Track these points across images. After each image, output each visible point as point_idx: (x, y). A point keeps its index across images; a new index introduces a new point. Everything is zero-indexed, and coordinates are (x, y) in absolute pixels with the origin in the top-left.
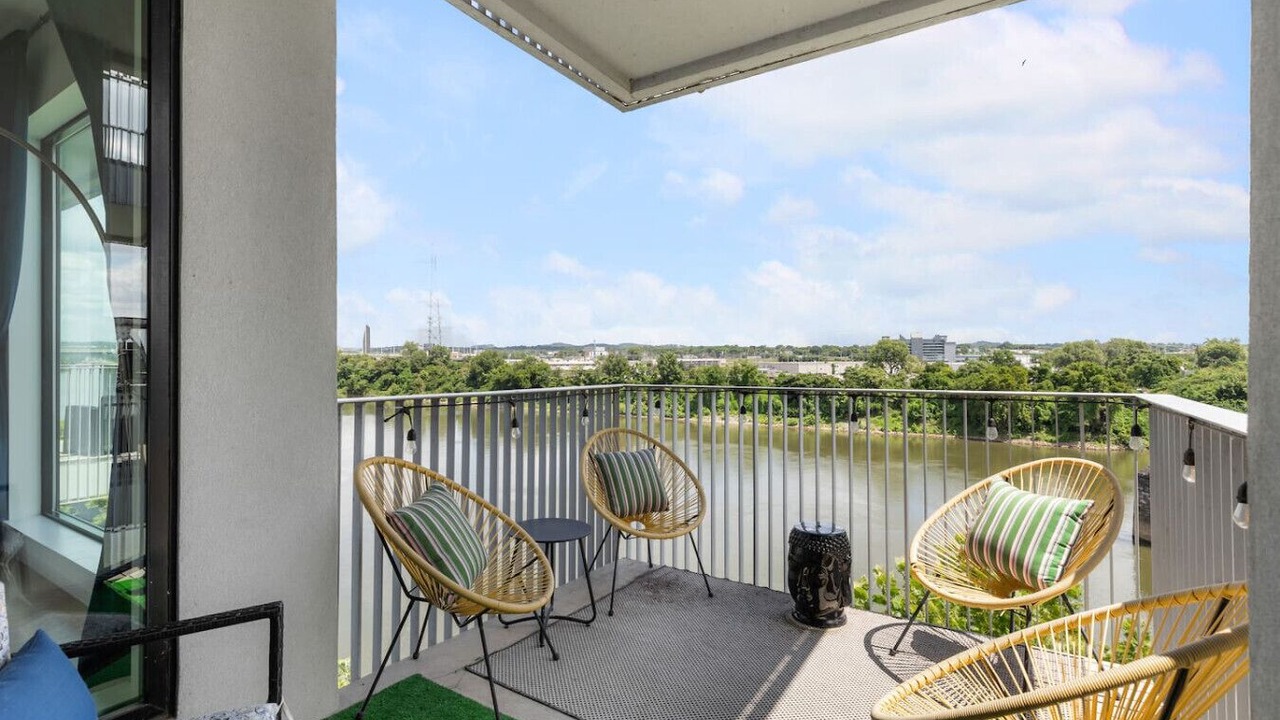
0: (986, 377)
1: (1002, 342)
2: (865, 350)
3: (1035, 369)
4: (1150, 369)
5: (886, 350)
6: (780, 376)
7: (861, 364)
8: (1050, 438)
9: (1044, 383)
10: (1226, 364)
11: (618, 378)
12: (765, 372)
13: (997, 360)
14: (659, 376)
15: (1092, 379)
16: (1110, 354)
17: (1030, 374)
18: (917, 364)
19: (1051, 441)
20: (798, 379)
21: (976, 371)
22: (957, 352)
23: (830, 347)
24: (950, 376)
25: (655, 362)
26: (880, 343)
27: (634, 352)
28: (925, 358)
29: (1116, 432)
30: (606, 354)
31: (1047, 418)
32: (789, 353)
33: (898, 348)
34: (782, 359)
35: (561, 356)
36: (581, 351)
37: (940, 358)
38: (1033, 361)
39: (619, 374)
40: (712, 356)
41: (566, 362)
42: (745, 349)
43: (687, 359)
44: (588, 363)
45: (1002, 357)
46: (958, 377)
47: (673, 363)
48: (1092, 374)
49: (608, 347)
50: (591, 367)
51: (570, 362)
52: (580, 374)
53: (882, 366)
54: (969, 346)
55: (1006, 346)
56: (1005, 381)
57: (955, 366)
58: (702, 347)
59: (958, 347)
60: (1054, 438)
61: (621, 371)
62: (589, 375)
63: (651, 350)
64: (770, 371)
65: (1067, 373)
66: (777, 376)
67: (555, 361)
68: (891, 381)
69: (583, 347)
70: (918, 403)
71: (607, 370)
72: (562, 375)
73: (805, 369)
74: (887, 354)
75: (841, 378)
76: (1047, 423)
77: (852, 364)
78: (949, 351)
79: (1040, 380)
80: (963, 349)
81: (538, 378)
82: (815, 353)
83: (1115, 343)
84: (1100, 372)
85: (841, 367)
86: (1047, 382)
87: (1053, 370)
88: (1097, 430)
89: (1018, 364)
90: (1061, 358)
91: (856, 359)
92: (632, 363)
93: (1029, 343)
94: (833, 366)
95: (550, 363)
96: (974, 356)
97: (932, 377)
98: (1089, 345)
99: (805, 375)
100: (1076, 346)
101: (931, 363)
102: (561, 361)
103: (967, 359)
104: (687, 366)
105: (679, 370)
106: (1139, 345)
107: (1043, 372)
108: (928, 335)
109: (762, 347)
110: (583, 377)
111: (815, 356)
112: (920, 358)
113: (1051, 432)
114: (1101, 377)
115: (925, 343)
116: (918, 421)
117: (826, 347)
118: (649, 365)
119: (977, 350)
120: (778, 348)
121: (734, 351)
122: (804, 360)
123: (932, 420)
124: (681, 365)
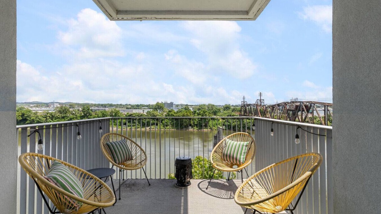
0: (183, 113)
1: (186, 104)
2: (152, 105)
3: (194, 111)
4: (215, 111)
5: (158, 106)
6: (127, 114)
7: (152, 110)
8: (197, 128)
9: (195, 115)
10: (228, 110)
11: (65, 115)
12: (122, 112)
13: (186, 109)
14: (83, 114)
15: (205, 113)
16: (208, 108)
17: (193, 112)
18: (166, 110)
19: (197, 129)
20: (133, 115)
21: (181, 112)
22: (176, 107)
23: (142, 105)
24: (175, 113)
25: (81, 109)
26: (157, 104)
27: (72, 105)
28: (168, 108)
29: (210, 126)
30: (58, 106)
31: (196, 123)
32: (130, 107)
33: (162, 105)
34: (127, 108)
35: (37, 107)
36: (47, 105)
37: (172, 108)
38: (193, 109)
39: (65, 114)
40: (103, 107)
41: (40, 109)
42: (115, 105)
43: (93, 108)
44: (51, 110)
45: (186, 108)
46: (177, 113)
47: (89, 109)
48: (205, 112)
49: (60, 103)
50: (53, 111)
51: (42, 109)
52: (47, 114)
53: (157, 111)
54: (178, 105)
55: (187, 105)
56: (187, 114)
57: (176, 110)
58: (99, 104)
59: (176, 105)
60: (198, 128)
61: (66, 112)
62: (51, 114)
63: (79, 105)
64: (124, 113)
65: (200, 112)
66: (126, 114)
67: (34, 109)
68: (160, 115)
69: (48, 103)
70: (167, 120)
71: (60, 112)
72: (38, 114)
73: (135, 111)
74: (159, 107)
75: (146, 114)
76: (196, 125)
77: (149, 110)
78: (174, 106)
79: (194, 114)
80: (177, 106)
81: (25, 115)
82: (138, 107)
83: (209, 105)
84: (206, 112)
85: (146, 111)
86: (196, 115)
87: (197, 111)
88: (206, 126)
89: (190, 110)
90: (199, 108)
91: (150, 108)
92: (71, 110)
93: (192, 105)
94: (143, 110)
95: (31, 109)
96: (180, 107)
97: (170, 113)
98: (204, 105)
99: (135, 113)
100: (202, 105)
101: (170, 110)
102: (37, 109)
103: (178, 108)
104: (93, 110)
105: (91, 112)
106: (214, 105)
107: (195, 112)
108: (169, 102)
109: (121, 104)
110: (48, 115)
111: (137, 107)
112: (167, 108)
113: (197, 127)
114: (207, 113)
115: (168, 104)
116: (167, 126)
117: (141, 105)
118: (78, 110)
119: (180, 106)
120: (126, 105)
121: (111, 105)
122: (134, 109)
123: (170, 125)
124: (92, 110)
